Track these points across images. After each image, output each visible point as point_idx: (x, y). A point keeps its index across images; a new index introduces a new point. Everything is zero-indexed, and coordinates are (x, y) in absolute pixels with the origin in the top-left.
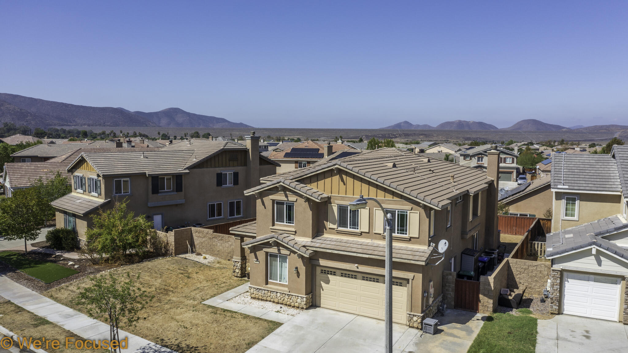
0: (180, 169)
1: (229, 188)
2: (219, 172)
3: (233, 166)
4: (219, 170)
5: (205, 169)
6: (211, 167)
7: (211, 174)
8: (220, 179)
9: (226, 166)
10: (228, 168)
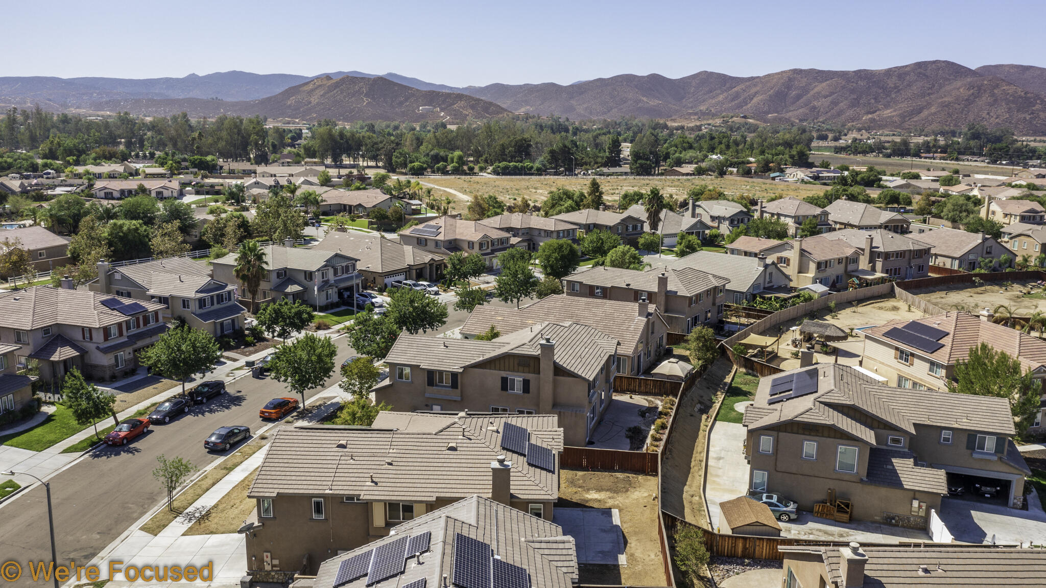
0: (457, 368)
1: (517, 395)
2: (505, 376)
3: (524, 372)
4: (504, 374)
5: (488, 371)
6: (495, 369)
7: (494, 377)
8: (505, 384)
9: (514, 371)
10: (516, 374)
